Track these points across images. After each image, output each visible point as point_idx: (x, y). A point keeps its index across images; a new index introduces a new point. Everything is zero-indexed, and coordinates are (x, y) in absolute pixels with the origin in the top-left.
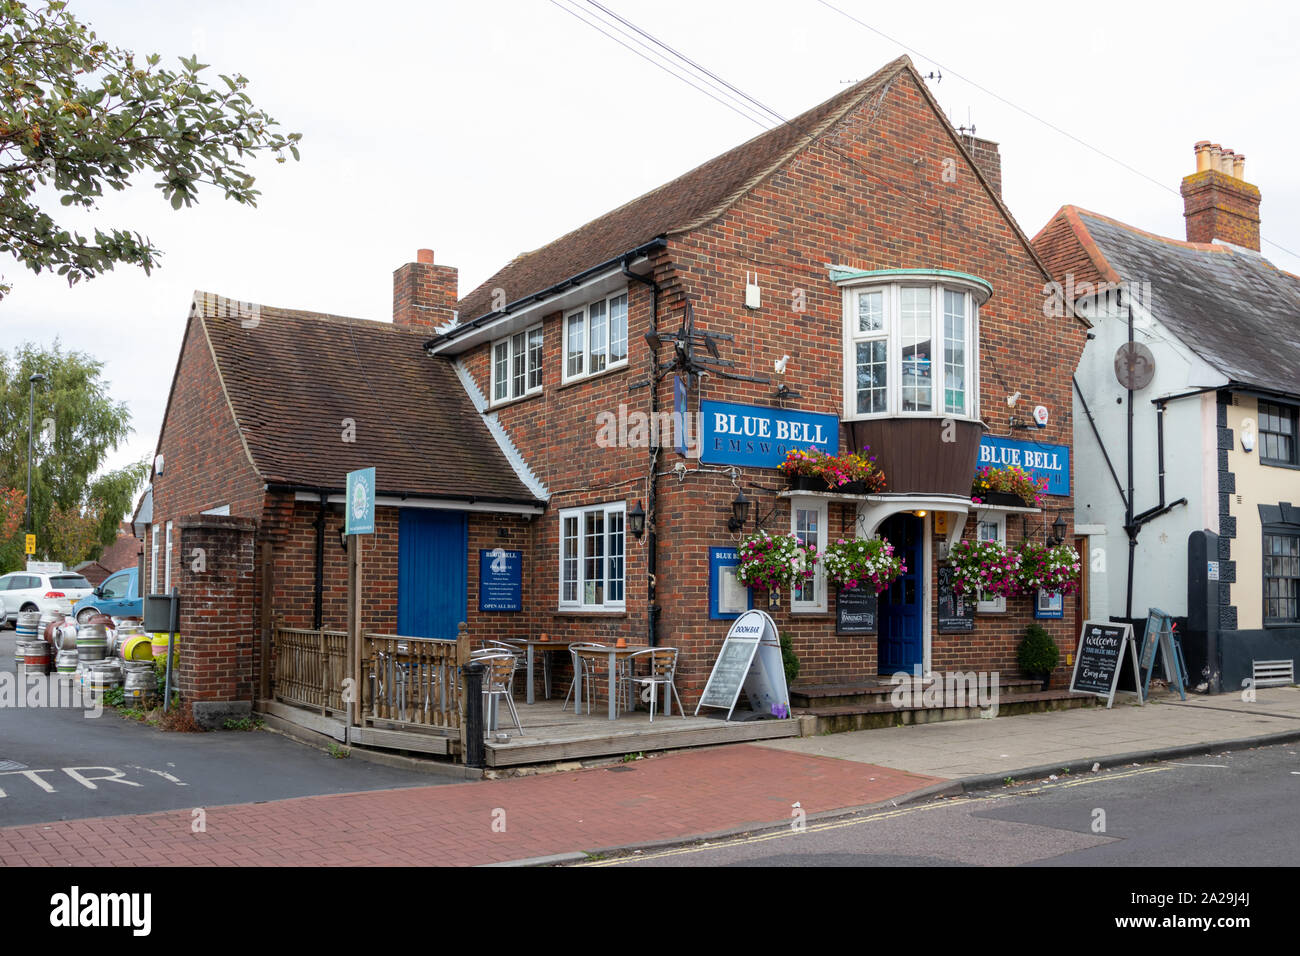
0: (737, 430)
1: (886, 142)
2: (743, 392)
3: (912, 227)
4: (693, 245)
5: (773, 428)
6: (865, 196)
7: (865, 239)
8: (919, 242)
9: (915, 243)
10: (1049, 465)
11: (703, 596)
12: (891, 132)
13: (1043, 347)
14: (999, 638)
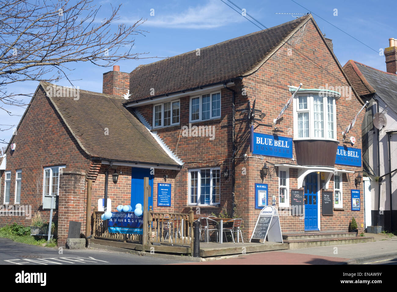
0: (263, 143)
1: (305, 44)
2: (264, 130)
3: (313, 73)
4: (250, 79)
5: (273, 142)
6: (299, 62)
7: (299, 77)
8: (315, 78)
9: (314, 78)
10: (355, 156)
11: (253, 201)
12: (306, 40)
13: (353, 114)
14: (341, 217)
